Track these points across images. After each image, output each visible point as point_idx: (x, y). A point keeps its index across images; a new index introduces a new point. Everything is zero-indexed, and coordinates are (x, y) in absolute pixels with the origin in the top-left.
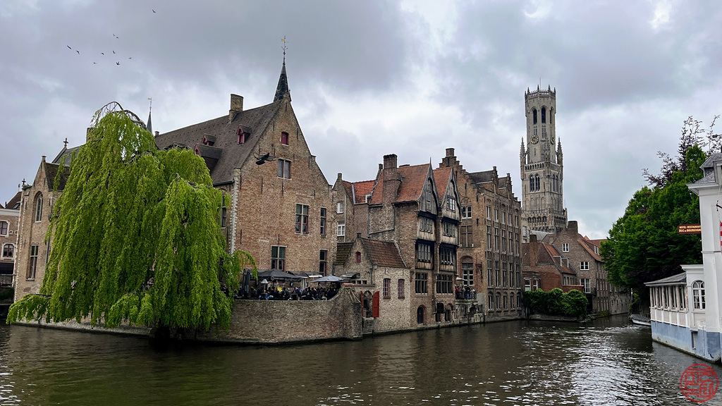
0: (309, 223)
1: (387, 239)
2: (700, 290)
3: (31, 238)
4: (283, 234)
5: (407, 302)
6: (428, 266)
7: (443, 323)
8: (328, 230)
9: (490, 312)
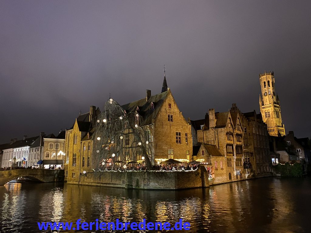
0: (181, 140)
1: (213, 144)
3: (73, 150)
4: (172, 144)
5: (224, 171)
7: (239, 179)
8: (189, 142)
9: (258, 173)
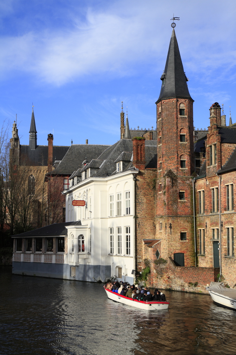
2: (81, 240)
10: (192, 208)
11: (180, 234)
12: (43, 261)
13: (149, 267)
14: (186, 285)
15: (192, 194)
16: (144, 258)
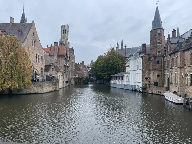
0: (39, 60)
2: (128, 77)
4: (33, 63)
5: (62, 81)
6: (65, 72)
8: (43, 62)
9: (71, 83)
10: (162, 67)
11: (157, 76)
12: (118, 83)
13: (146, 86)
14: (158, 92)
15: (162, 62)
16: (145, 83)
